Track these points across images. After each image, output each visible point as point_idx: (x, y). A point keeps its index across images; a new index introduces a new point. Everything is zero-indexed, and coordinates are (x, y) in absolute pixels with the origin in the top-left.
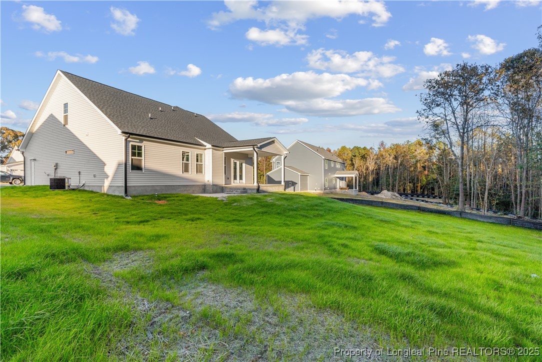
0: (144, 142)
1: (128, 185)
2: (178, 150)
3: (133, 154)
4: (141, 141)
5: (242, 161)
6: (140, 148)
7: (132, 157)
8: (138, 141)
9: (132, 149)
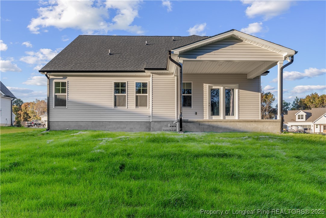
0: (68, 78)
1: (50, 120)
2: (108, 82)
3: (57, 91)
4: (65, 77)
5: (228, 87)
6: (64, 84)
7: (56, 94)
8: (62, 77)
9: (56, 86)
